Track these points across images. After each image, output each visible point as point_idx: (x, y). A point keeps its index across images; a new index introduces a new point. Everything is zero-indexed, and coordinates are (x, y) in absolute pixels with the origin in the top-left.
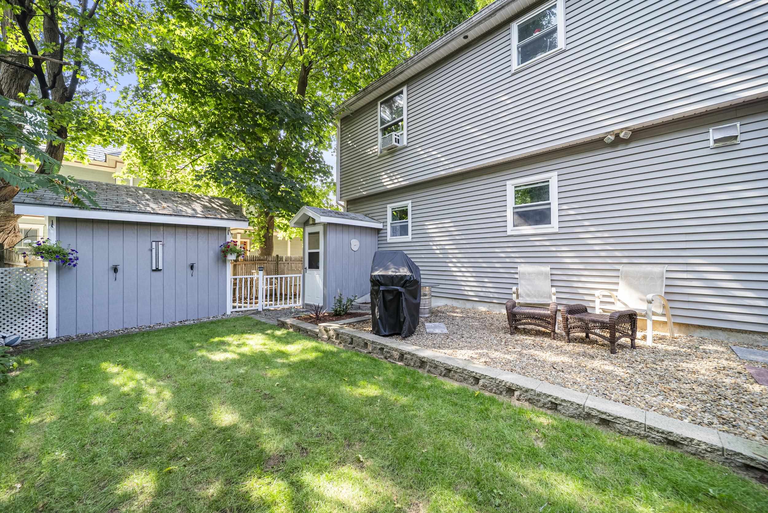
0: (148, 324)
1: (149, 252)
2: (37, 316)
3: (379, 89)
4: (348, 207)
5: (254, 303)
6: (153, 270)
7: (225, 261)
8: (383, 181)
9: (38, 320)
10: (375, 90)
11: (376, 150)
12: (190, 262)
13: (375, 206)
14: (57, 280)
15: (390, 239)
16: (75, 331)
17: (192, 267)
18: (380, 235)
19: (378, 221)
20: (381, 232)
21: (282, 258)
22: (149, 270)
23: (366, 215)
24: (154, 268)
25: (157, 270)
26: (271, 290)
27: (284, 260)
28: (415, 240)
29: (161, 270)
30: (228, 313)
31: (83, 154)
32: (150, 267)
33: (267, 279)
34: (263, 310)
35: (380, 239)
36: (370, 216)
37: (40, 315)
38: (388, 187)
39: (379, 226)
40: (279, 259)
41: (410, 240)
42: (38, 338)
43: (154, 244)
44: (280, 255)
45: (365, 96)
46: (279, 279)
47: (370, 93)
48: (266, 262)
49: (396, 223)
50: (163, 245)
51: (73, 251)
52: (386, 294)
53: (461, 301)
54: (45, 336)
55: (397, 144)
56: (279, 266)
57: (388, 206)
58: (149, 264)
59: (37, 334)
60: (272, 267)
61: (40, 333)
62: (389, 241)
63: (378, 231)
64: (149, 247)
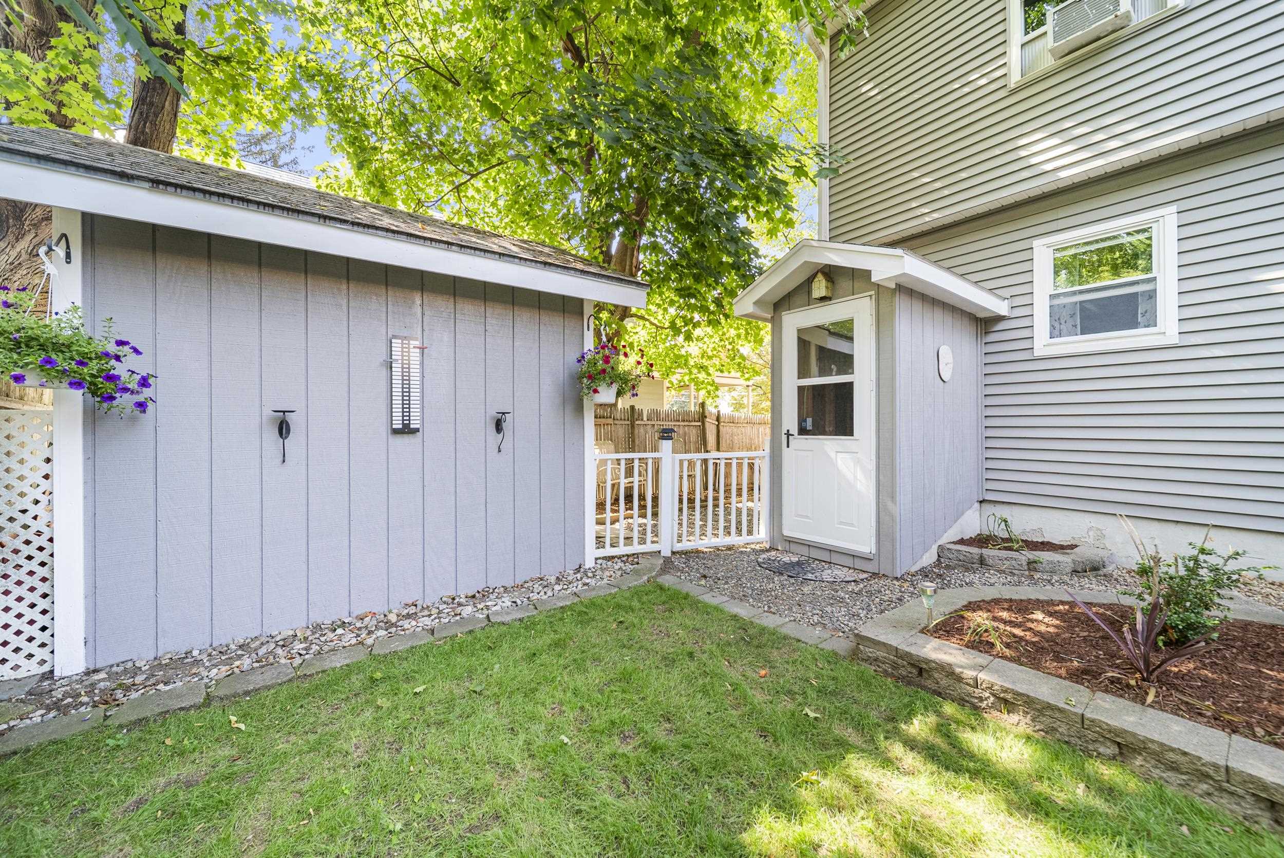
0: (379, 608)
1: (384, 372)
2: (22, 591)
5: (608, 522)
6: (396, 432)
7: (579, 408)
9: (22, 607)
11: (1005, 71)
12: (493, 412)
14: (87, 459)
15: (1045, 344)
16: (151, 642)
17: (499, 424)
18: (994, 338)
20: (1011, 325)
21: (641, 414)
22: (384, 430)
24: (398, 425)
25: (407, 430)
27: (645, 419)
29: (417, 430)
30: (590, 563)
31: (227, 147)
32: (384, 418)
33: (681, 462)
34: (673, 553)
35: (994, 348)
37: (32, 589)
39: (1004, 306)
40: (636, 416)
42: (21, 674)
43: (396, 343)
44: (637, 408)
46: (650, 462)
48: (610, 421)
50: (422, 351)
51: (120, 343)
54: (46, 668)
56: (636, 431)
57: (1041, 242)
58: (384, 409)
59: (19, 659)
60: (621, 431)
61: (30, 656)
62: (1038, 352)
63: (987, 324)
64: (384, 357)
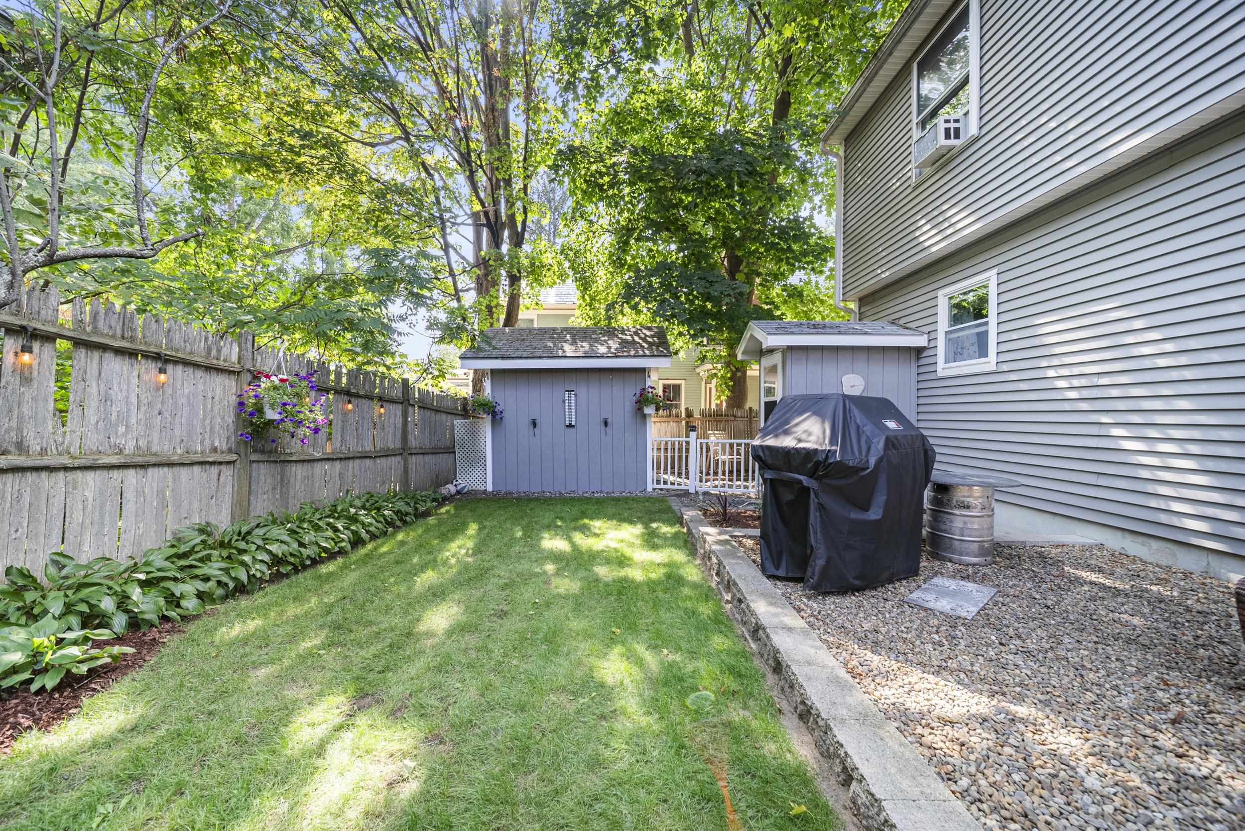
0: (562, 490)
1: (562, 404)
3: (910, 33)
4: (863, 310)
6: (566, 427)
7: (644, 416)
8: (922, 239)
10: (899, 41)
11: (909, 174)
12: (603, 417)
13: (914, 299)
15: (943, 368)
16: (505, 487)
17: (606, 423)
18: (923, 362)
19: (917, 331)
20: (926, 354)
21: (758, 413)
22: (562, 426)
23: (893, 323)
24: (567, 424)
25: (570, 426)
26: (739, 463)
28: (1005, 367)
29: (574, 425)
30: (649, 489)
32: (562, 423)
34: (696, 492)
35: (922, 370)
36: (902, 322)
38: (934, 249)
39: (920, 341)
41: (993, 367)
42: (479, 488)
43: (567, 394)
45: (881, 67)
47: (890, 54)
49: (961, 329)
50: (576, 395)
52: (781, 490)
53: (1155, 544)
54: (484, 488)
55: (952, 142)
57: (941, 293)
58: (562, 420)
60: (741, 425)
61: (480, 484)
62: (941, 373)
63: (919, 351)
64: (562, 399)
